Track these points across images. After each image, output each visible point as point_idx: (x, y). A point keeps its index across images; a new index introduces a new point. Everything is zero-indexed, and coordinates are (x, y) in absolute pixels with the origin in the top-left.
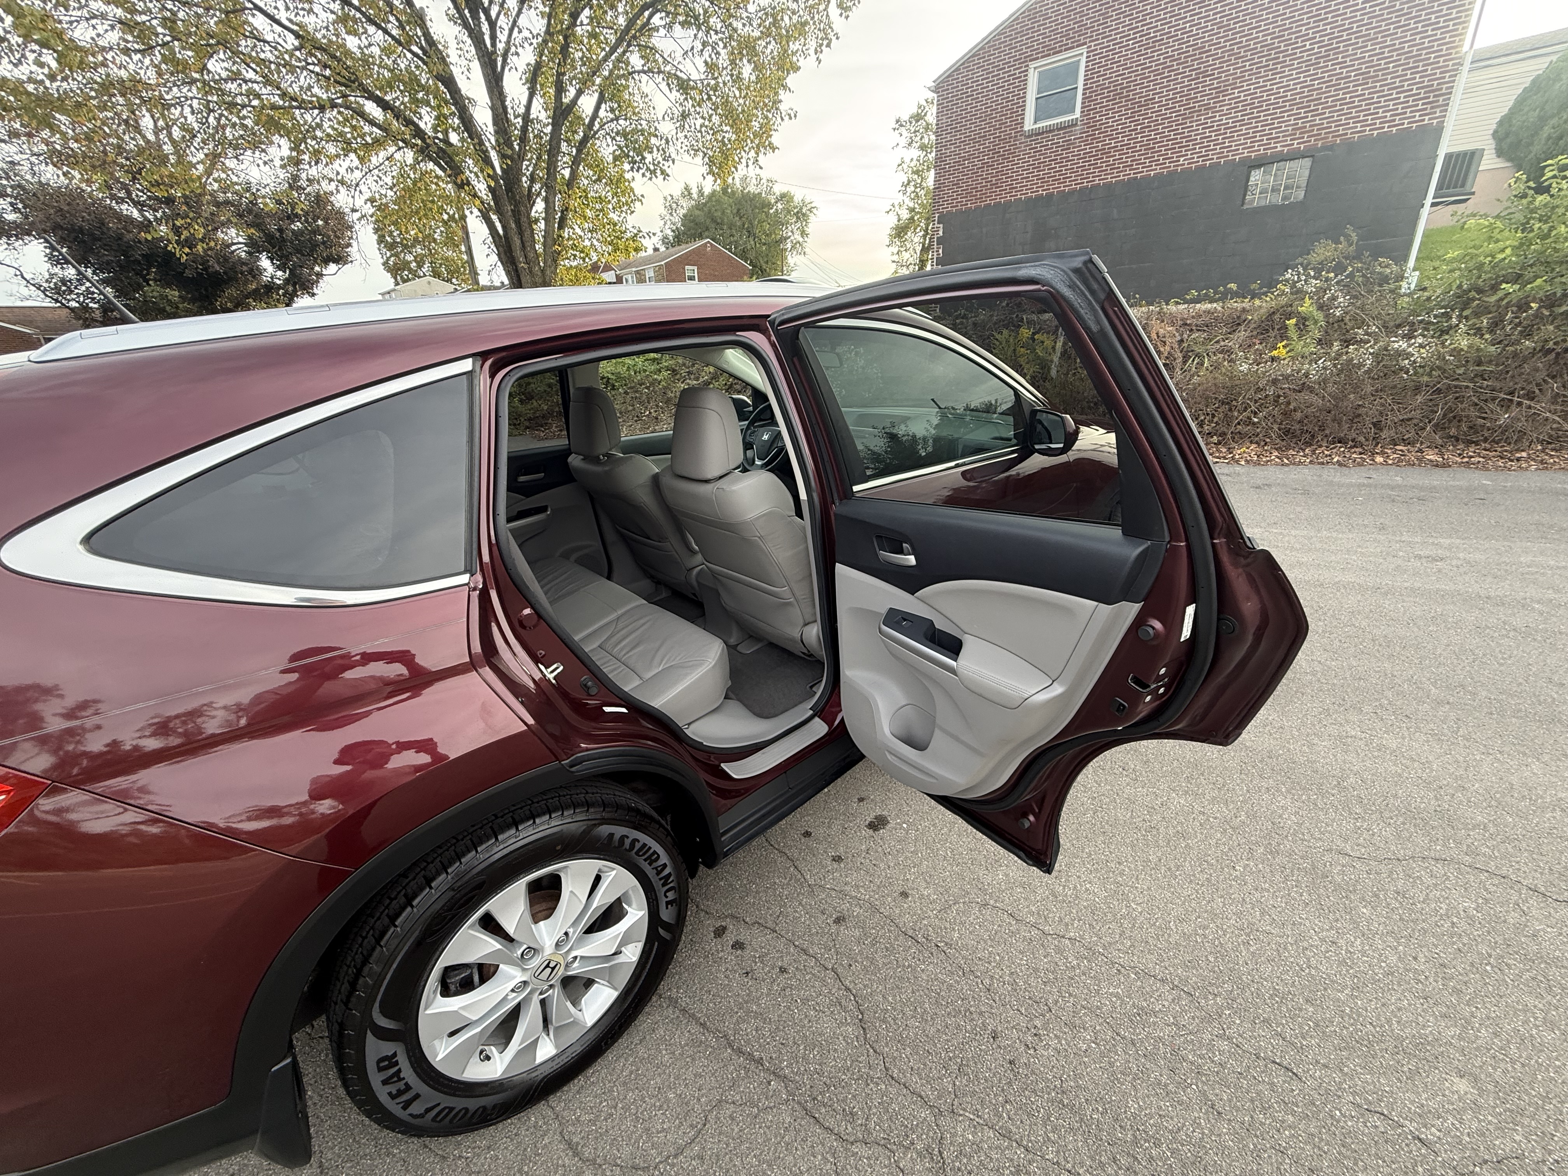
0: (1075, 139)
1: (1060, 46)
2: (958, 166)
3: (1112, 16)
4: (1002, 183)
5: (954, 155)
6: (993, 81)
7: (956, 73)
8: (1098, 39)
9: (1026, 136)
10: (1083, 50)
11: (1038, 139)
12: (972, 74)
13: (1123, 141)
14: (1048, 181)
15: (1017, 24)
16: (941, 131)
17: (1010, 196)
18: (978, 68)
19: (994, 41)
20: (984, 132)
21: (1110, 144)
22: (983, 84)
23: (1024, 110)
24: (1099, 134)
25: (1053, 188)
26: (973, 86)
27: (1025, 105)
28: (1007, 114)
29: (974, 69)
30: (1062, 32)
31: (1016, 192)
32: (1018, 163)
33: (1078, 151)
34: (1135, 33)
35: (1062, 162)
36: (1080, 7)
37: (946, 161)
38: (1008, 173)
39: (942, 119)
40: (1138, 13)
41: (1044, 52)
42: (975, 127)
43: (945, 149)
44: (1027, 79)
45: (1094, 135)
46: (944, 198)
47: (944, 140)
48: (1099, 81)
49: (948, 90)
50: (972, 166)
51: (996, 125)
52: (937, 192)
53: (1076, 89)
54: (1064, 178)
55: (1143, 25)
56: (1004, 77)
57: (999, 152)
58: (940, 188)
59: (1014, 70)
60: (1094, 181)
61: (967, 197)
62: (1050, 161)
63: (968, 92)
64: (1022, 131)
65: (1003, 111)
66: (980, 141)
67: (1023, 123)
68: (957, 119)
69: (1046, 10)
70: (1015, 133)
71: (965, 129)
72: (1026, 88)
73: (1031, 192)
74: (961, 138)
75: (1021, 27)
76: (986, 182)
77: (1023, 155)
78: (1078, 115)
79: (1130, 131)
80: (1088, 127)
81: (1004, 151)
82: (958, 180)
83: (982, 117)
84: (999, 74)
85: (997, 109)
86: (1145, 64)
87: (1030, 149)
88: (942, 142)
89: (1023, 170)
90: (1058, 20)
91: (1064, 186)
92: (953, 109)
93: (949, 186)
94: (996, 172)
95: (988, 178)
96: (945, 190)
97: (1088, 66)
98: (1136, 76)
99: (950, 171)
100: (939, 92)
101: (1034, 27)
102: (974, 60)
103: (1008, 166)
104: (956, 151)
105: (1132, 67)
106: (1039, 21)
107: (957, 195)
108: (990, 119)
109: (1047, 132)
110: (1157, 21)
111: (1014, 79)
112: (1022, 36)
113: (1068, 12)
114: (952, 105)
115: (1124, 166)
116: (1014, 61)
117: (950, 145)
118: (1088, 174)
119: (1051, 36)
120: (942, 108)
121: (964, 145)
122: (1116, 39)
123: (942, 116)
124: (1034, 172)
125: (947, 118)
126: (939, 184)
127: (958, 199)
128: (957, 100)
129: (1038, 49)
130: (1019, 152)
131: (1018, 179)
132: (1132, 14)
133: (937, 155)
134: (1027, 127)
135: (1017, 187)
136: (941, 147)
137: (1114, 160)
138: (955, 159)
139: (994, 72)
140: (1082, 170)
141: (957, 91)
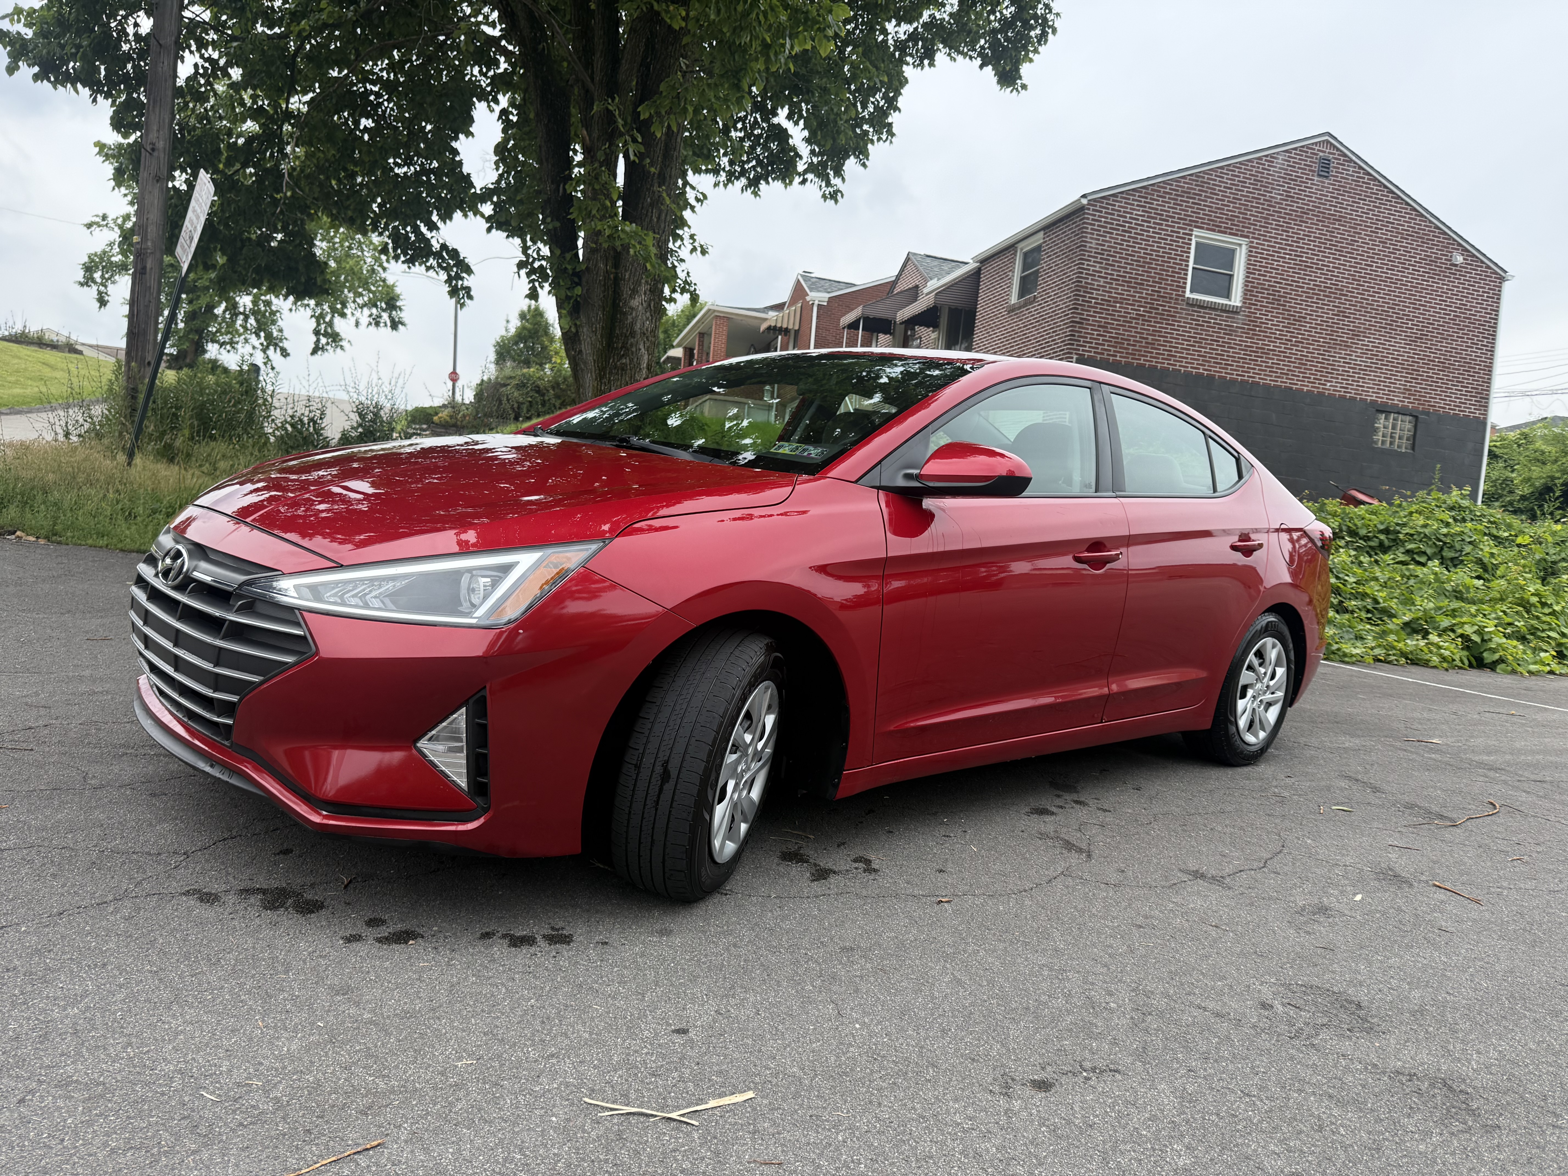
0: (1237, 327)
1: (1225, 228)
2: (1108, 305)
3: (1272, 224)
4: (1159, 345)
5: (1103, 291)
6: (1155, 228)
7: (1112, 198)
8: (1259, 239)
9: (1188, 304)
10: (1244, 242)
11: (1200, 312)
12: (1131, 209)
13: (1280, 347)
14: (1210, 362)
15: (1184, 183)
16: (1089, 256)
17: (1168, 364)
18: (1138, 205)
19: (1159, 187)
20: (1141, 280)
21: (1269, 345)
22: (1143, 226)
23: (1186, 274)
24: (1259, 331)
25: (1215, 371)
26: (1131, 223)
27: (1187, 270)
28: (1168, 271)
29: (1133, 205)
30: (1227, 215)
31: (1174, 361)
32: (1179, 330)
33: (1240, 341)
34: (1290, 250)
35: (1224, 347)
36: (1245, 201)
37: (1092, 293)
38: (1167, 337)
39: (1091, 243)
40: (1293, 233)
41: (1209, 224)
42: (1131, 269)
43: (1092, 280)
44: (1190, 244)
45: (1255, 330)
46: (1086, 338)
47: (1092, 268)
48: (1259, 279)
49: (1101, 212)
50: (1125, 312)
51: (1155, 278)
52: (1075, 327)
53: (1231, 276)
54: (1226, 364)
55: (1297, 247)
56: (1167, 230)
57: (1158, 309)
58: (1082, 323)
59: (1178, 228)
60: (1254, 377)
61: (1116, 347)
62: (1212, 340)
63: (1125, 226)
64: (1184, 296)
65: (1163, 266)
66: (1136, 288)
67: (1185, 288)
68: (1110, 251)
69: (1214, 185)
70: (1176, 295)
71: (1118, 266)
72: (1189, 253)
73: (1192, 368)
74: (1113, 275)
75: (1188, 188)
76: (1141, 337)
77: (1184, 323)
78: (1239, 305)
79: (1286, 340)
80: (1249, 321)
81: (1163, 310)
82: (1105, 323)
83: (1139, 261)
84: (1162, 224)
85: (1158, 260)
86: (1298, 282)
87: (1192, 319)
88: (1089, 270)
89: (1183, 340)
90: (1224, 201)
91: (1226, 373)
92: (1105, 237)
93: (1094, 325)
94: (1153, 331)
95: (1143, 333)
96: (1087, 329)
97: (1250, 260)
98: (1291, 290)
99: (1097, 308)
100: (1089, 209)
101: (1201, 195)
102: (1135, 195)
103: (1167, 328)
104: (1105, 287)
105: (1287, 280)
106: (1206, 192)
107: (1103, 340)
108: (1149, 268)
109: (1211, 308)
110: (1308, 249)
111: (1177, 237)
112: (1188, 197)
113: (1234, 198)
114: (1104, 232)
115: (1281, 373)
116: (1179, 218)
117: (1099, 276)
118: (1248, 368)
119: (1216, 213)
120: (1092, 229)
121: (1116, 284)
122: (1275, 247)
123: (1091, 238)
124: (1194, 346)
125: (1097, 244)
126: (1081, 319)
127: (1104, 345)
128: (1111, 228)
129: (1204, 219)
130: (1180, 317)
131: (1177, 348)
132: (1288, 232)
133: (1081, 282)
134: (1188, 294)
135: (1176, 356)
136: (1086, 274)
137: (1272, 363)
138: (1105, 296)
139: (1156, 218)
140: (1243, 363)
141: (1111, 219)
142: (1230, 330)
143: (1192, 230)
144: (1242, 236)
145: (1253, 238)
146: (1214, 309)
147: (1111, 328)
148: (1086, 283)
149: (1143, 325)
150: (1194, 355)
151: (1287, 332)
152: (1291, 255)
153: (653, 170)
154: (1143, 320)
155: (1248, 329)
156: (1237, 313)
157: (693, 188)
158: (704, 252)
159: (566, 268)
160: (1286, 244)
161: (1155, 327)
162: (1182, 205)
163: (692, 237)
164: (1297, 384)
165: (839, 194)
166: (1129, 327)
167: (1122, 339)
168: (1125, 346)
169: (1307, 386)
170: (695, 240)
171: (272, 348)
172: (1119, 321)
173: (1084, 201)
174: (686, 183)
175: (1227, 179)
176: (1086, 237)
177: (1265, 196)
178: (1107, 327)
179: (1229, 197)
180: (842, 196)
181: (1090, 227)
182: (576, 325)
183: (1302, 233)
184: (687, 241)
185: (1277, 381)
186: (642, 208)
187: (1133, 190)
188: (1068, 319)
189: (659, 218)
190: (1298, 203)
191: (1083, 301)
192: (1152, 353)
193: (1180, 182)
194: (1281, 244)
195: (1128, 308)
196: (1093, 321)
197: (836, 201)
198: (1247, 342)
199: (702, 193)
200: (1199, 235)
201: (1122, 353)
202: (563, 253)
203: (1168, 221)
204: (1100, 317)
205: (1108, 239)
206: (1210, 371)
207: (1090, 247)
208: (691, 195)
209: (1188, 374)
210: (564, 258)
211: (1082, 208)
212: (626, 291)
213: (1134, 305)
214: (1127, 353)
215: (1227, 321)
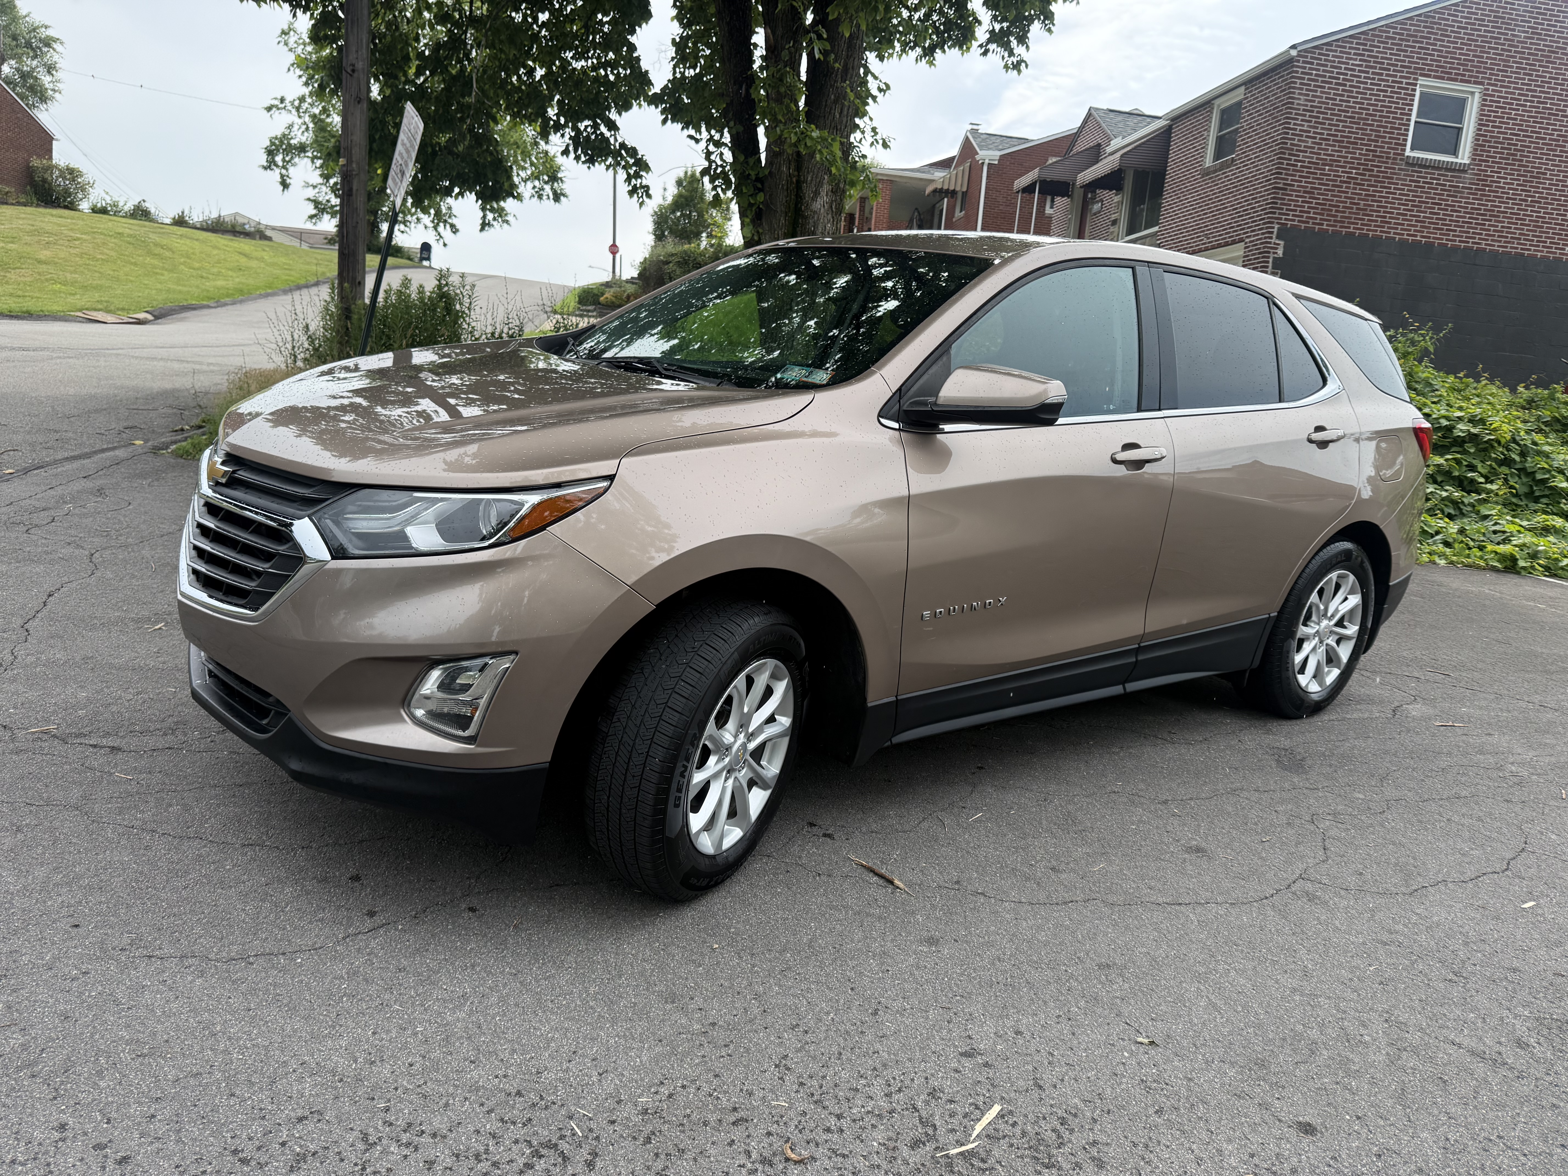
0: (1463, 188)
1: (1456, 74)
2: (1315, 169)
3: (1512, 67)
4: (1371, 211)
5: (1311, 153)
6: (1374, 79)
7: (1325, 47)
8: (1496, 85)
9: (1408, 164)
10: (1477, 89)
11: (1421, 172)
12: (1347, 58)
13: (1513, 209)
14: (1429, 228)
15: (1411, 25)
16: (1296, 114)
17: (1381, 232)
18: (1355, 54)
19: (1380, 31)
20: (1355, 138)
21: (1500, 207)
22: (1360, 77)
23: (1407, 130)
24: (1489, 191)
25: (1434, 238)
26: (1346, 74)
27: (1409, 125)
28: (1386, 127)
29: (1350, 53)
30: (1460, 59)
31: (1389, 228)
32: (1395, 194)
33: (1465, 203)
34: (1532, 96)
35: (1447, 210)
36: (1482, 41)
37: (1299, 156)
38: (1381, 202)
39: (1299, 99)
40: (1537, 76)
41: (1437, 71)
42: (1343, 126)
43: (1299, 140)
44: (1414, 95)
45: (1485, 190)
46: (1290, 205)
47: (1299, 128)
48: (1493, 132)
49: (1312, 63)
50: (1334, 176)
51: (1371, 135)
52: (1278, 193)
53: (1460, 130)
54: (1447, 230)
55: (1541, 92)
56: (1388, 81)
57: (1373, 171)
58: (1286, 189)
59: (1401, 77)
60: (1479, 244)
61: (1323, 214)
62: (1433, 203)
63: (1338, 79)
64: (1403, 155)
65: (1381, 121)
66: (1349, 148)
67: (1405, 145)
68: (1321, 107)
69: (1445, 25)
70: (1394, 154)
71: (1329, 124)
72: (1412, 105)
73: (1408, 235)
74: (1323, 134)
75: (1415, 31)
76: (1351, 203)
77: (1402, 185)
78: (1467, 162)
79: (1520, 200)
80: (1478, 180)
81: (1378, 171)
82: (1312, 188)
83: (1354, 118)
84: (1382, 74)
85: (1375, 115)
86: (1540, 133)
87: (1411, 181)
88: (1295, 129)
89: (1399, 204)
90: (1457, 43)
91: (1447, 240)
92: (1316, 91)
93: (1299, 191)
94: (1366, 195)
95: (1354, 199)
96: (1292, 195)
97: (1484, 110)
98: (1530, 142)
99: (1303, 172)
100: (1298, 61)
101: (1430, 38)
102: (1352, 43)
103: (1382, 192)
104: (1314, 148)
105: (1527, 131)
106: (1436, 34)
107: (1309, 207)
108: (1364, 124)
109: (1434, 168)
110: (1554, 94)
111: (1399, 88)
112: (1414, 41)
113: (1468, 39)
114: (1315, 86)
115: (1512, 238)
116: (1402, 66)
117: (1307, 137)
118: (1473, 233)
119: (1447, 57)
120: (1301, 84)
121: (1326, 145)
122: (1514, 93)
123: (1300, 94)
124: (1412, 211)
125: (1306, 100)
126: (1285, 184)
127: (1309, 213)
128: (1323, 82)
129: (1432, 65)
130: (1397, 179)
131: (1392, 213)
132: (1531, 75)
133: (1286, 143)
134: (1408, 153)
135: (1390, 223)
136: (1293, 134)
137: (1502, 227)
138: (1312, 158)
139: (1375, 68)
140: (1468, 227)
141: (1324, 71)
142: (1455, 191)
143: (1417, 79)
144: (1476, 83)
145: (1489, 84)
146: (1438, 168)
147: (1319, 194)
148: (1292, 144)
149: (1355, 189)
150: (1411, 221)
151: (1522, 190)
152: (1533, 102)
153: (837, 65)
154: (1354, 184)
155: (1476, 189)
156: (1464, 171)
157: (876, 78)
158: (885, 145)
159: (749, 174)
160: (1527, 90)
161: (1369, 190)
162: (1406, 51)
163: (874, 130)
164: (1529, 250)
165: (1023, 65)
166: (1339, 191)
167: (1330, 205)
168: (1333, 213)
169: (1542, 251)
170: (876, 133)
171: (441, 225)
172: (1328, 185)
173: (1294, 53)
174: (867, 71)
175: (1462, 17)
176: (1294, 93)
177: (1507, 34)
178: (1313, 193)
179: (1463, 38)
180: (1027, 66)
181: (1298, 81)
182: (758, 232)
183: (1548, 75)
184: (869, 134)
185: (1506, 247)
186: (826, 105)
187: (1351, 36)
188: (1270, 184)
189: (841, 113)
190: (1546, 40)
191: (1288, 164)
192: (1363, 220)
193: (1406, 24)
194: (1522, 89)
195: (1338, 171)
196: (1298, 186)
197: (1019, 71)
198: (1474, 204)
199: (885, 83)
200: (1424, 84)
201: (1330, 221)
202: (746, 158)
203: (1389, 70)
204: (1306, 182)
205: (1318, 94)
206: (1429, 237)
207: (1298, 104)
208: (873, 85)
209: (1403, 242)
210: (747, 163)
211: (1291, 60)
212: (808, 193)
213: (1345, 167)
214: (1335, 221)
215: (1452, 181)
